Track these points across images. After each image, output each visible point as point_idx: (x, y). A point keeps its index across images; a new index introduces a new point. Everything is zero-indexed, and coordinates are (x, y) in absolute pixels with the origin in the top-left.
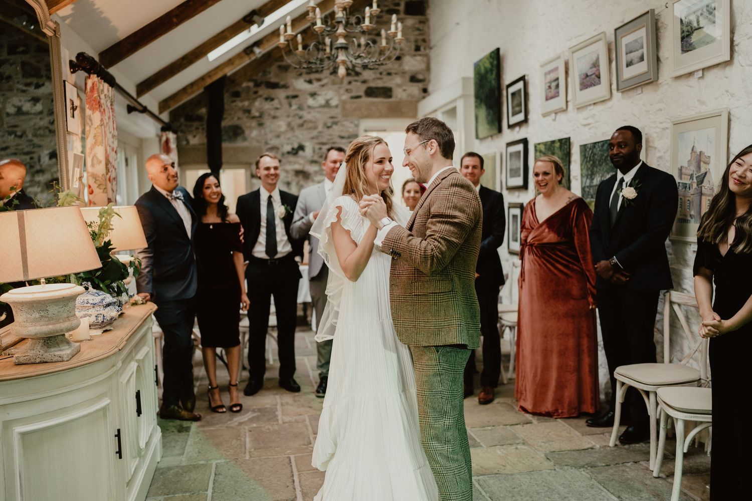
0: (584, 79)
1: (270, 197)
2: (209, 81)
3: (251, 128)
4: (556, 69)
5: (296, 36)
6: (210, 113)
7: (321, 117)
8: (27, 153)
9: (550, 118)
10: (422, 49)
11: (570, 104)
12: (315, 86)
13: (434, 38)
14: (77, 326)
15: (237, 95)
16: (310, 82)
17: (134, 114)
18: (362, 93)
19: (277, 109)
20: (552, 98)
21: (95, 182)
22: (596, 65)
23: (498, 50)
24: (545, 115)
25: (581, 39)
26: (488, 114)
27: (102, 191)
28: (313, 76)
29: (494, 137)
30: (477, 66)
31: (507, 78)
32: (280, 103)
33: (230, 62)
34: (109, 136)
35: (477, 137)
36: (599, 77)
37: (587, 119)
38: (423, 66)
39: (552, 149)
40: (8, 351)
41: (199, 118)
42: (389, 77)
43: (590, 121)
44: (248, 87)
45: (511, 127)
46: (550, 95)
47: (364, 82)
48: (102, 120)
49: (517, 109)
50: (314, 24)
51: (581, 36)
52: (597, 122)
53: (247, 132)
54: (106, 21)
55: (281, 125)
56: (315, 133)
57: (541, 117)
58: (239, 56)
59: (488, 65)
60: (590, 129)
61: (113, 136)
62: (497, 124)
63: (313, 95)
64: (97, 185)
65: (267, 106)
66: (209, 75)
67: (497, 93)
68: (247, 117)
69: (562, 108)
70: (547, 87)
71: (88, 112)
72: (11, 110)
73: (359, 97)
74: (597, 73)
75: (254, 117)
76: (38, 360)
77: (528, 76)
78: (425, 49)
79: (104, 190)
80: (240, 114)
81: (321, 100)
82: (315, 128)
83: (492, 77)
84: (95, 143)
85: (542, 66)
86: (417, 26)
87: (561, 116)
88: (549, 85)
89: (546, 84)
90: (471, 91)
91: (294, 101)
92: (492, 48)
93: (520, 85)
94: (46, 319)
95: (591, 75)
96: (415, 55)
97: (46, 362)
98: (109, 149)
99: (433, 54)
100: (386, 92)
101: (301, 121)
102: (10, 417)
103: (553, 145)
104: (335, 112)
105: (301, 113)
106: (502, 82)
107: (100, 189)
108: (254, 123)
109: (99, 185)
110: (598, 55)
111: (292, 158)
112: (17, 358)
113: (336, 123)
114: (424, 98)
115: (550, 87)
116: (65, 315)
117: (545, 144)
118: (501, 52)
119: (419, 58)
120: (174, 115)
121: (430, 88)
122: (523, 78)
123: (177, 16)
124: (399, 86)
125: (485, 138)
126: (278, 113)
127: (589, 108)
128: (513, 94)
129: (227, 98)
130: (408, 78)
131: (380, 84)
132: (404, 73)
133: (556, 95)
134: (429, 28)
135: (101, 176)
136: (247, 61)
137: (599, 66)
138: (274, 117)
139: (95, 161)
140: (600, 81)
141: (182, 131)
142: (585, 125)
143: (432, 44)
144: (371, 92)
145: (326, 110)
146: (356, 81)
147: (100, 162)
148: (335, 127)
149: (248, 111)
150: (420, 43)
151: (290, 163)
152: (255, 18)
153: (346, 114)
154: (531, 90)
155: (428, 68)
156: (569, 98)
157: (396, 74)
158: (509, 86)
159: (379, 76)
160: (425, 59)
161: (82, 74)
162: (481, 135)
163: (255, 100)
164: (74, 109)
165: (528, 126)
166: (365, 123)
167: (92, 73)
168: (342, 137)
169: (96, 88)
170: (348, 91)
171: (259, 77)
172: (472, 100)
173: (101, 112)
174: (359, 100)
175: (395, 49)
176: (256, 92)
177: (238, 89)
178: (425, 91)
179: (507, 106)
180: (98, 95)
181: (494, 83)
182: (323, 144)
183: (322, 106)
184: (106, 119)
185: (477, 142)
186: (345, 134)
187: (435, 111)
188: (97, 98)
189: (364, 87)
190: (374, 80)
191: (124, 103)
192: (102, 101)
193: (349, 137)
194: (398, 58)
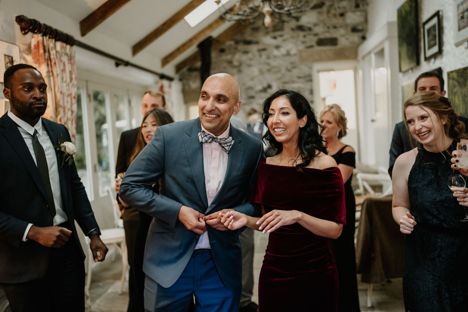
6: (203, 66)
7: (283, 63)
9: (463, 47)
10: (361, 6)
12: (278, 41)
15: (222, 51)
16: (275, 38)
17: (121, 67)
18: (314, 43)
19: (251, 59)
20: (464, 28)
24: (458, 45)
26: (408, 50)
28: (277, 33)
29: (414, 70)
30: (400, 11)
31: (425, 15)
32: (254, 55)
35: (400, 71)
38: (362, 19)
39: (465, 75)
41: (197, 69)
42: (335, 30)
44: (230, 46)
45: (427, 59)
46: (462, 24)
47: (316, 35)
48: (50, 72)
49: (432, 42)
55: (255, 70)
56: (279, 75)
57: (454, 46)
59: (408, 8)
62: (415, 58)
63: (277, 47)
65: (244, 58)
67: (415, 32)
70: (460, 18)
73: (311, 47)
75: (235, 66)
77: (442, 11)
78: (363, 6)
80: (225, 65)
81: (283, 51)
82: (279, 71)
83: (411, 18)
88: (461, 15)
89: (458, 15)
90: (395, 33)
91: (264, 54)
93: (435, 20)
96: (355, 11)
99: (369, 9)
100: (333, 41)
101: (268, 67)
103: (465, 72)
104: (296, 59)
105: (268, 61)
106: (419, 20)
108: (235, 71)
111: (263, 95)
113: (295, 67)
114: (362, 42)
115: (462, 18)
117: (458, 71)
119: (358, 13)
121: (367, 35)
122: (437, 14)
124: (343, 36)
125: (407, 71)
126: (252, 62)
128: (429, 31)
129: (214, 55)
130: (349, 29)
131: (328, 35)
132: (346, 26)
138: (250, 66)
141: (186, 79)
143: (368, 1)
144: (321, 42)
145: (287, 58)
146: (310, 35)
148: (294, 70)
149: (230, 62)
151: (261, 98)
153: (303, 60)
154: (445, 24)
155: (366, 21)
157: (341, 27)
158: (425, 23)
159: (327, 29)
160: (363, 14)
162: (404, 68)
163: (235, 54)
165: (442, 57)
166: (317, 66)
167: (36, 33)
168: (299, 77)
169: (41, 45)
170: (303, 42)
171: (238, 37)
172: (396, 41)
173: (48, 65)
174: (311, 50)
175: (339, 8)
176: (236, 49)
177: (223, 47)
178: (364, 38)
179: (424, 41)
180: (45, 51)
181: (413, 23)
182: (285, 83)
183: (284, 55)
184: (56, 72)
185: (401, 75)
186: (302, 75)
187: (369, 53)
188: (43, 54)
189: (315, 39)
190: (324, 32)
191: (113, 62)
192: (52, 57)
193: (305, 77)
194: (342, 15)
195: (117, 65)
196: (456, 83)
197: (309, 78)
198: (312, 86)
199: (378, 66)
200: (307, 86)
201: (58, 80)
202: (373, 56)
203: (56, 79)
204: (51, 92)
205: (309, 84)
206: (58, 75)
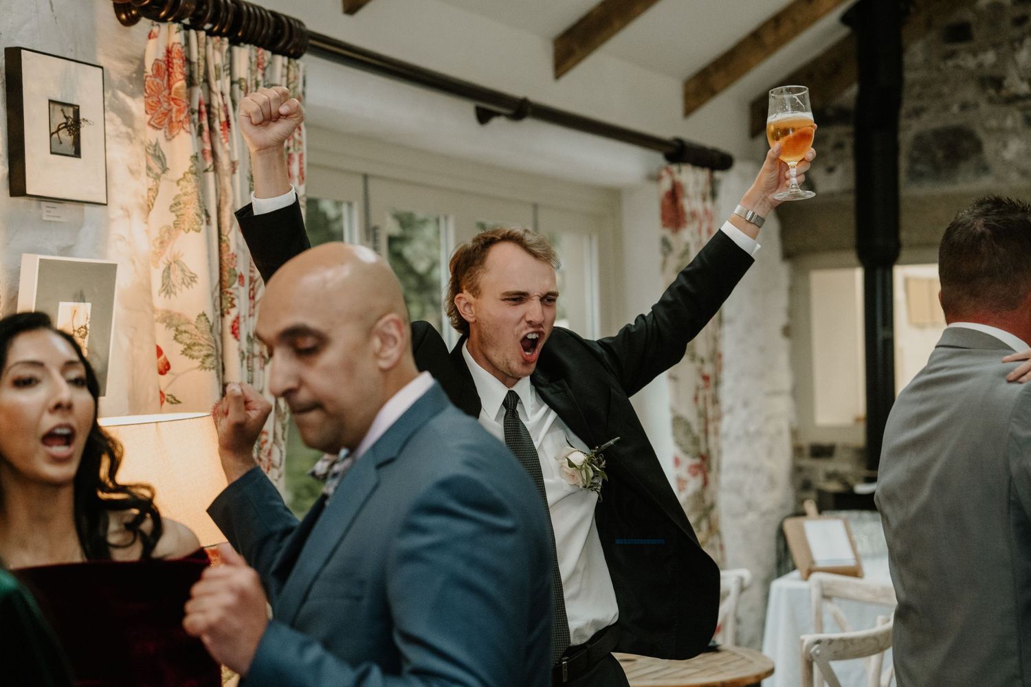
3: (1002, 133)
6: (865, 100)
15: (960, 33)
21: (175, 338)
27: (197, 363)
53: (989, 147)
64: (182, 347)
68: (991, 101)
71: (150, 135)
75: (1014, 99)
79: (203, 363)
80: (969, 93)
84: (176, 225)
107: (192, 357)
108: (1012, 118)
109: (189, 347)
135: (193, 319)
139: (176, 276)
147: (193, 279)
149: (993, 82)
163: (1016, 43)
164: (74, 129)
167: (164, 20)
169: (177, 62)
173: (200, 133)
180: (190, 82)
184: (229, 153)
188: (183, 91)
191: (467, 108)
192: (217, 101)
195: (484, 117)
201: (232, 183)
203: (227, 180)
204: (204, 227)
206: (233, 164)
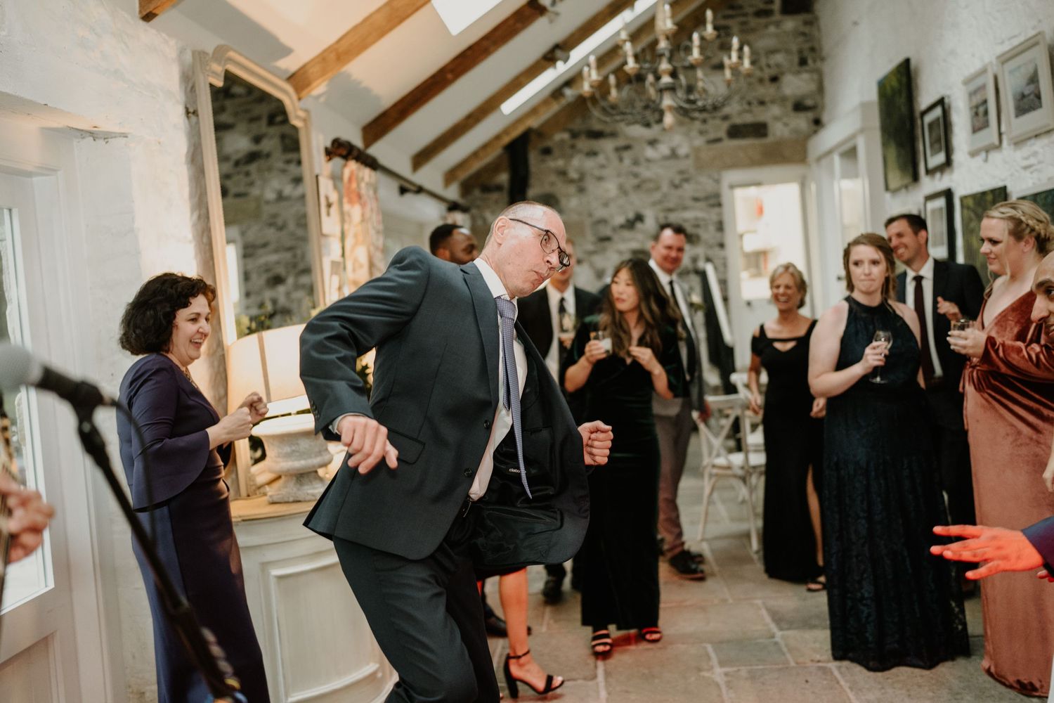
0: (1019, 100)
1: (562, 300)
2: (506, 140)
3: (568, 196)
4: (983, 87)
5: (606, 78)
6: (512, 181)
7: (664, 173)
8: (290, 249)
9: (979, 159)
10: (810, 61)
11: (1005, 137)
12: (653, 132)
13: (827, 45)
14: (330, 462)
15: (547, 151)
16: (647, 125)
17: (408, 196)
18: (722, 134)
19: (603, 166)
20: (980, 129)
22: (1034, 79)
23: (907, 61)
24: (973, 154)
25: (1016, 42)
26: (899, 156)
28: (651, 118)
29: (910, 188)
30: (882, 85)
31: (924, 101)
32: (607, 159)
33: (534, 111)
34: (372, 232)
35: (887, 188)
36: (1038, 97)
37: (1027, 158)
38: (813, 87)
39: (983, 202)
40: (262, 490)
41: (499, 188)
42: (761, 108)
43: (1032, 161)
44: (562, 141)
45: (929, 172)
46: (978, 124)
47: (726, 118)
48: (363, 215)
49: (936, 145)
50: (625, 63)
51: (1015, 36)
52: (1040, 162)
53: (564, 202)
54: (367, 91)
55: (610, 188)
56: (657, 196)
57: (968, 157)
58: (545, 102)
59: (895, 83)
60: (1032, 173)
61: (378, 232)
62: (910, 170)
63: (653, 143)
65: (589, 164)
66: (506, 131)
67: (908, 125)
68: (563, 181)
69: (993, 144)
70: (973, 114)
71: (346, 207)
72: (270, 195)
73: (718, 140)
74: (1037, 92)
75: (572, 181)
76: (291, 499)
77: (949, 97)
78: (814, 61)
80: (553, 178)
81: (664, 149)
82: (658, 188)
83: (901, 101)
84: (356, 243)
85: (967, 82)
86: (802, 29)
87: (995, 156)
88: (974, 110)
89: (971, 109)
90: (875, 121)
91: (627, 156)
92: (899, 59)
93: (938, 112)
94: (297, 454)
95: (1029, 95)
96: (798, 73)
97: (299, 501)
98: (372, 249)
99: (826, 68)
100: (759, 130)
101: (635, 181)
102: (265, 560)
103: (984, 198)
104: (688, 164)
105: (636, 169)
106: (915, 107)
108: (572, 189)
110: (1036, 66)
111: (626, 234)
112: (271, 496)
113: (687, 180)
114: (815, 132)
115: (977, 114)
116: (317, 450)
117: (974, 197)
118: (913, 64)
119: (805, 76)
120: (466, 188)
121: (825, 118)
122: (941, 102)
123: (452, 71)
124: (777, 119)
125: (897, 190)
126: (605, 172)
127: (1029, 143)
128: (931, 125)
129: (533, 157)
130: (789, 105)
131: (748, 118)
132: (784, 99)
133: (986, 125)
134: (819, 29)
136: (555, 107)
137: (1038, 81)
138: (600, 179)
139: (356, 266)
140: (1040, 103)
141: (478, 207)
142: (1026, 168)
143: (825, 53)
144: (736, 132)
145: (672, 162)
146: (714, 118)
147: (361, 266)
148: (686, 186)
149: (562, 173)
150: (806, 54)
151: (624, 240)
152: (559, 53)
153: (700, 166)
154: (954, 118)
155: (821, 89)
156: (1003, 129)
157: (773, 102)
158: (924, 113)
159: (746, 107)
160: (815, 76)
161: (338, 161)
162: (893, 185)
163: (571, 157)
164: (329, 205)
165: (952, 171)
166: (730, 176)
168: (696, 199)
170: (701, 133)
171: (577, 124)
172: (877, 135)
174: (718, 145)
175: (769, 66)
176: (573, 147)
177: (549, 143)
178: (818, 123)
179: (924, 142)
181: (904, 110)
182: (670, 210)
183: (666, 158)
185: (888, 196)
186: (700, 194)
187: (829, 153)
189: (725, 126)
190: (740, 113)
191: (394, 185)
193: (707, 198)
194: (774, 79)
195: (403, 191)
196: (972, 215)
197: (715, 201)
198: (720, 214)
199: (846, 175)
200: (713, 215)
202: (836, 159)
205: (716, 210)
